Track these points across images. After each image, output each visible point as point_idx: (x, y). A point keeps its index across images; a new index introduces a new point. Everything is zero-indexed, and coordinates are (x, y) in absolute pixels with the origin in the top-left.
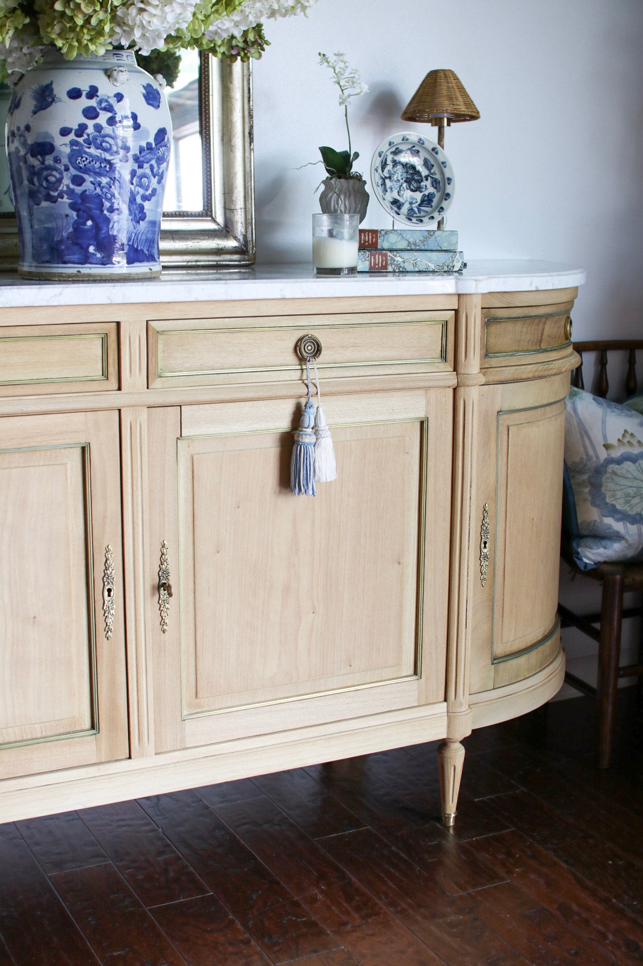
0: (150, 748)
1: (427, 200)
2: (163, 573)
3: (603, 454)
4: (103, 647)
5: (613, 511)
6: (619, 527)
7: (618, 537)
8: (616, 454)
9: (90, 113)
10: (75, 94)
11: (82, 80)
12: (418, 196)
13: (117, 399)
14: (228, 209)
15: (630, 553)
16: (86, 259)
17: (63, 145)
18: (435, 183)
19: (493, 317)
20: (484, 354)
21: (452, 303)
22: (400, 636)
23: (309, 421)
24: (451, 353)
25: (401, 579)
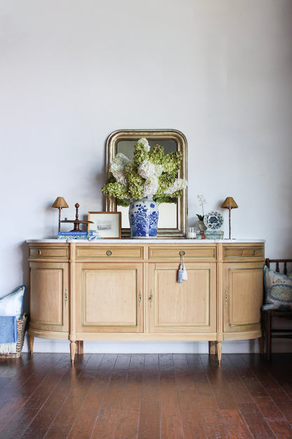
0: (147, 330)
1: (218, 225)
2: (151, 296)
3: (272, 284)
4: (139, 308)
5: (272, 298)
6: (273, 301)
7: (272, 303)
8: (275, 284)
9: (139, 209)
10: (137, 206)
11: (138, 203)
12: (216, 224)
13: (142, 261)
14: (182, 227)
15: (276, 308)
16: (139, 235)
17: (135, 215)
18: (220, 221)
19: (226, 248)
20: (225, 256)
21: (215, 245)
22: (205, 316)
23: (181, 267)
24: (216, 256)
25: (205, 303)
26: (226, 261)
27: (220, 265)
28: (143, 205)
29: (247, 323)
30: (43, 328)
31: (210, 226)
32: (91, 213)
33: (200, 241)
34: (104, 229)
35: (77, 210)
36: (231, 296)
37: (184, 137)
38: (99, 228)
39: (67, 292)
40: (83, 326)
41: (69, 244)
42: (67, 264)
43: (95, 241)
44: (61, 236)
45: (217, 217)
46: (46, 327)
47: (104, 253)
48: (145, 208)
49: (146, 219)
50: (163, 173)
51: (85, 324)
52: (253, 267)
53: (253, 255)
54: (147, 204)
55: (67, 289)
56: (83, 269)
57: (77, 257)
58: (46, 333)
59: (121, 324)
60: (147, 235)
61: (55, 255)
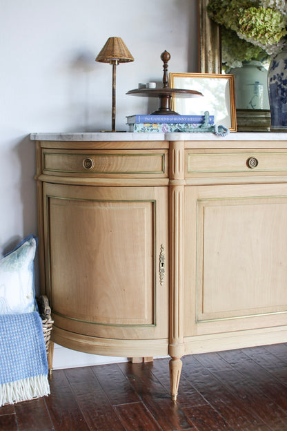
30: (104, 332)
32: (174, 74)
35: (165, 66)
39: (165, 253)
40: (198, 322)
41: (171, 143)
42: (164, 191)
44: (140, 126)
46: (114, 332)
47: (241, 163)
55: (165, 245)
56: (199, 200)
58: (113, 344)
61: (134, 170)
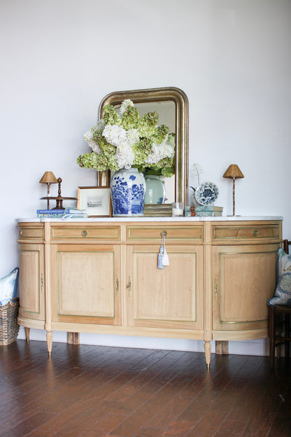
0: (126, 323)
1: (213, 199)
2: (130, 283)
3: (283, 272)
4: (116, 297)
5: (281, 289)
6: (280, 294)
7: (278, 297)
8: (286, 272)
9: (117, 182)
10: (115, 179)
11: (117, 176)
12: (210, 198)
13: (119, 242)
15: (284, 302)
16: (118, 213)
18: (216, 195)
19: (216, 228)
20: (214, 237)
21: (201, 224)
22: (191, 309)
23: (162, 250)
24: (202, 237)
25: (191, 294)
26: (214, 243)
27: (208, 248)
28: (121, 178)
29: (245, 320)
30: (23, 315)
31: (204, 200)
32: (81, 188)
33: (189, 219)
34: (94, 206)
35: (59, 185)
36: (222, 286)
37: (183, 94)
38: (90, 205)
39: (43, 277)
40: (60, 315)
41: (44, 223)
42: (42, 246)
43: (69, 220)
44: (40, 215)
45: (212, 190)
46: (26, 314)
47: (79, 233)
48: (123, 181)
49: (124, 194)
50: (141, 139)
51: (61, 313)
52: (255, 251)
53: (255, 236)
54: (125, 177)
55: (43, 273)
56: (59, 252)
57: (52, 239)
59: (98, 315)
60: (130, 212)
61: (32, 236)
